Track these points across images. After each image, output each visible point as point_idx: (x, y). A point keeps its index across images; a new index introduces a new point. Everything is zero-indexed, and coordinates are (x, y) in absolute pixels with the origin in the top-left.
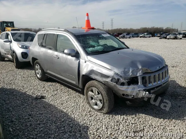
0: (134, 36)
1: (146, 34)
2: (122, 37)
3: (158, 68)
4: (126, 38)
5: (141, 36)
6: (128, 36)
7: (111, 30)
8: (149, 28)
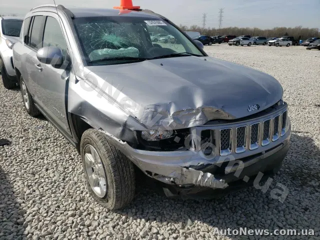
0: (257, 42)
1: (282, 38)
2: (235, 43)
3: (253, 110)
4: (242, 45)
5: (272, 43)
6: (247, 42)
7: (218, 30)
8: (289, 29)
